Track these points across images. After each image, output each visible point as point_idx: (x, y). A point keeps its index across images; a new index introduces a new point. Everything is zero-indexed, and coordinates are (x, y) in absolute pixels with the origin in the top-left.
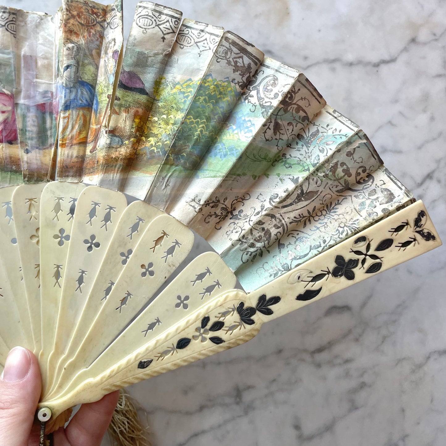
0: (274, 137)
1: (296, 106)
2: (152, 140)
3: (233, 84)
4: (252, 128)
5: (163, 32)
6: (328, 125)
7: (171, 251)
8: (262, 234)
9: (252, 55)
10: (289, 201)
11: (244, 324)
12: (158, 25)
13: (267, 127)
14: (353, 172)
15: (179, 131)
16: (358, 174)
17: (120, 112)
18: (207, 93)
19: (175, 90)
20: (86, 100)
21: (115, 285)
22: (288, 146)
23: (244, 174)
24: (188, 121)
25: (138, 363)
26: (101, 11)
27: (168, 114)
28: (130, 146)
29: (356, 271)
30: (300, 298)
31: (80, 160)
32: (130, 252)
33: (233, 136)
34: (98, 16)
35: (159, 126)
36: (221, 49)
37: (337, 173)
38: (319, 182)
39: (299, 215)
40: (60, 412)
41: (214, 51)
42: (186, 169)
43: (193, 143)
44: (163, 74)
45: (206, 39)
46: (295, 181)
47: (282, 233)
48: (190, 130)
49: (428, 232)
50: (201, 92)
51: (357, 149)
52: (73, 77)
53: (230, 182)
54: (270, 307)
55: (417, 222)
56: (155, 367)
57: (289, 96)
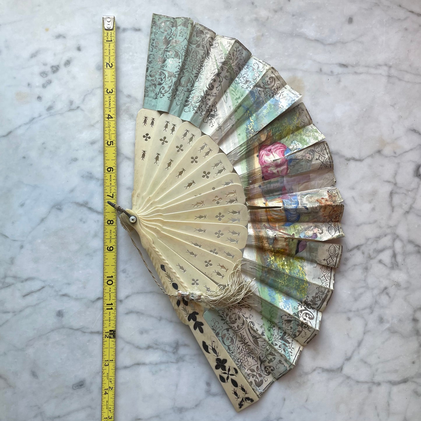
0: (283, 320)
1: (301, 330)
2: (273, 258)
3: (306, 296)
4: (286, 308)
5: (327, 259)
6: (293, 348)
7: (219, 274)
8: (234, 319)
9: (322, 305)
10: (252, 332)
11: (188, 316)
12: (331, 257)
13: (288, 316)
14: (271, 364)
15: (280, 272)
16: (270, 367)
17: (286, 242)
18: (300, 284)
19: (299, 267)
20: (290, 219)
21: (199, 248)
22: (279, 328)
23: (262, 307)
24: (285, 276)
25: (164, 264)
26: (337, 220)
27: (287, 265)
28: (269, 248)
29: (220, 370)
30: (204, 343)
31: (260, 220)
32: (217, 253)
33: (281, 299)
34: (335, 219)
35: (280, 261)
36: (323, 289)
37: (270, 356)
38: (264, 347)
39: (245, 338)
40: (135, 228)
41: (322, 286)
42: (261, 277)
43: (275, 279)
44: (306, 260)
45: (327, 280)
46: (263, 334)
47: (235, 330)
48: (281, 277)
49: (243, 405)
50: (301, 281)
51: (283, 365)
52: (302, 212)
53: (258, 300)
54: (198, 328)
55: (248, 399)
56: (162, 273)
57: (306, 326)
